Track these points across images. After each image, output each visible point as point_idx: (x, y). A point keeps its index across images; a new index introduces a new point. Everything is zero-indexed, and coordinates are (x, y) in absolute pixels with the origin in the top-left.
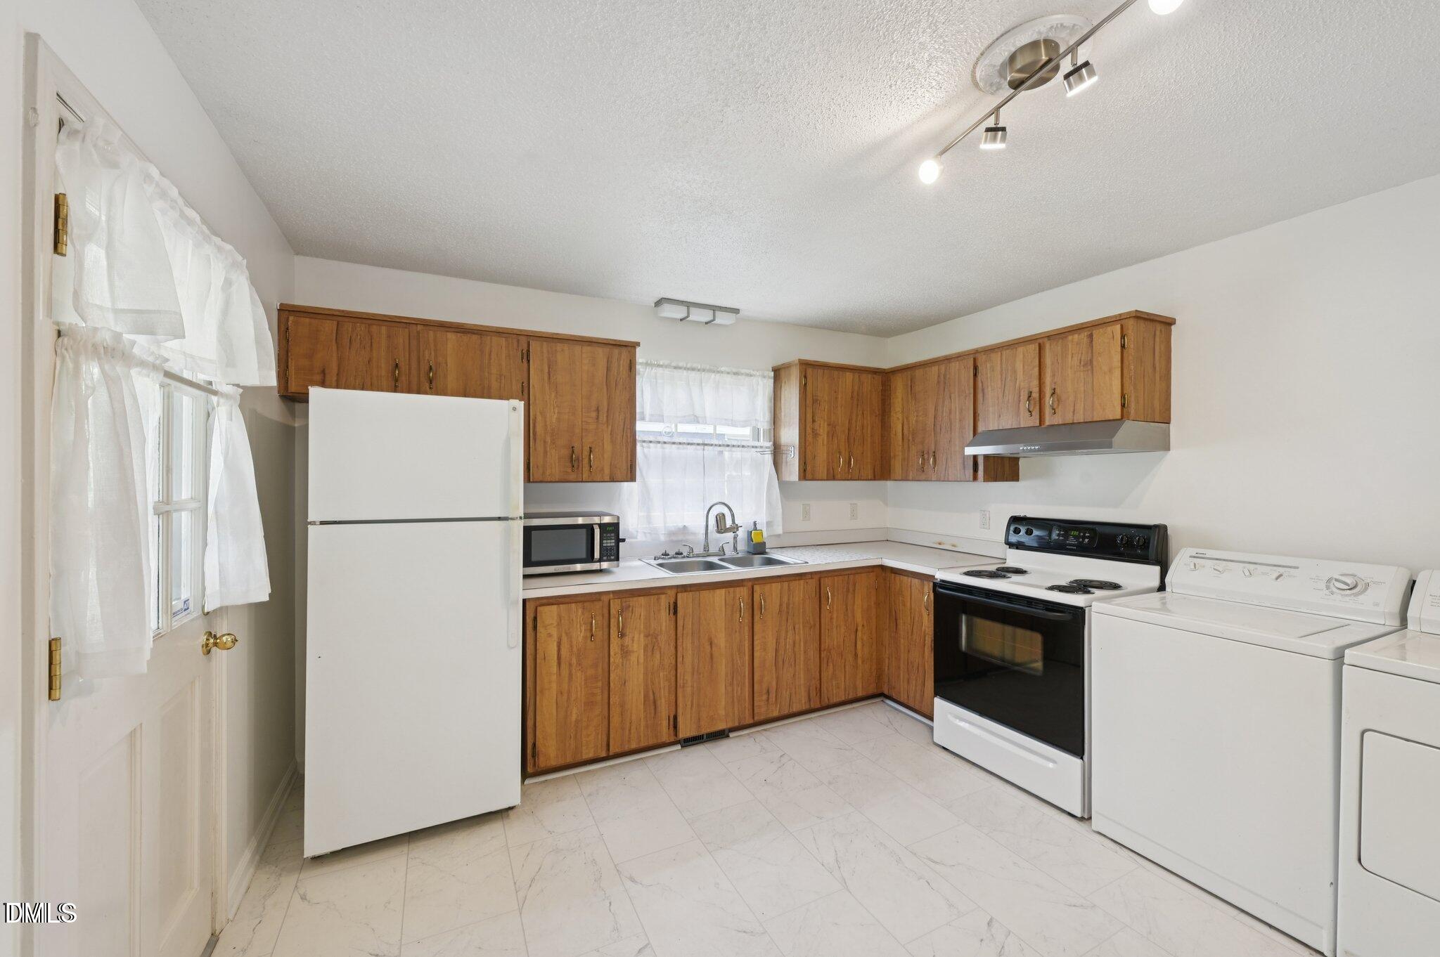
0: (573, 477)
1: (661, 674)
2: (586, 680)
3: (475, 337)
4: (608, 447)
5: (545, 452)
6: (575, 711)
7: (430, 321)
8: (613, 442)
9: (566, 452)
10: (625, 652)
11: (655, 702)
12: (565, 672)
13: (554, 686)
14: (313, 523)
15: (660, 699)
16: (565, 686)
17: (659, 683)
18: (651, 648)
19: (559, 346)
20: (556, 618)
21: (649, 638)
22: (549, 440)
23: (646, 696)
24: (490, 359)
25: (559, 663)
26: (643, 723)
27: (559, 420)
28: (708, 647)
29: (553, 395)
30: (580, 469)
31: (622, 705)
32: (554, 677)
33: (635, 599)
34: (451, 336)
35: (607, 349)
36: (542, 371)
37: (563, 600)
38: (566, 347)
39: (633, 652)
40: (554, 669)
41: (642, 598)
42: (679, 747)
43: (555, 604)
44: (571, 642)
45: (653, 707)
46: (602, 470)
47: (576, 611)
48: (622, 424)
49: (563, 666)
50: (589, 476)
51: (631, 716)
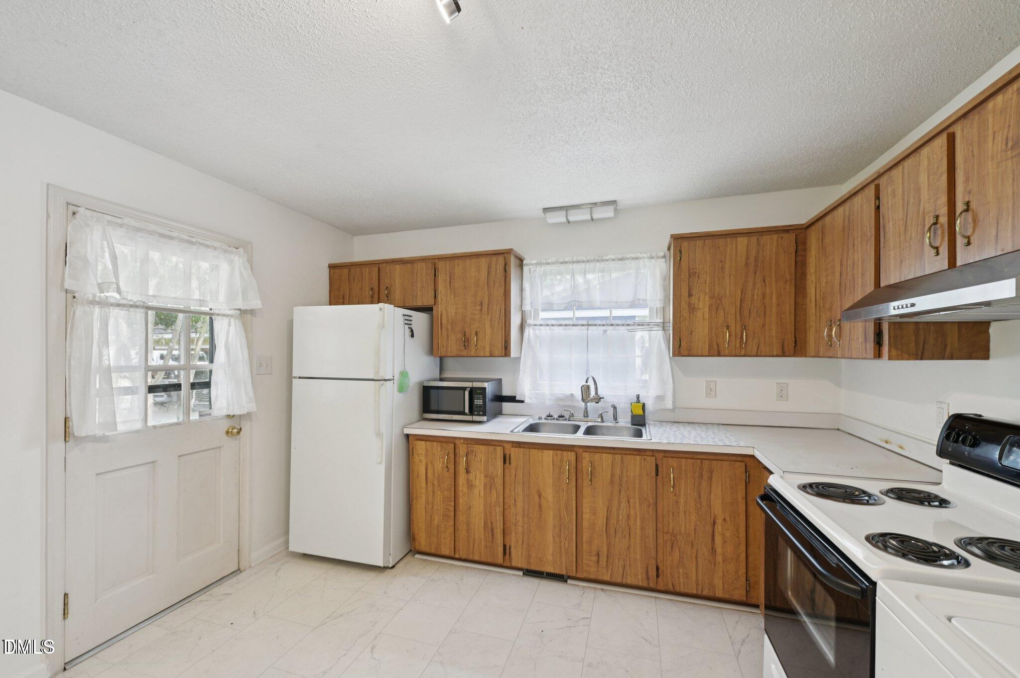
0: (464, 353)
1: (497, 509)
2: (443, 498)
3: (409, 265)
4: (488, 331)
5: (448, 336)
6: (436, 518)
7: (388, 260)
8: (492, 327)
9: (460, 336)
10: (470, 486)
11: (492, 530)
12: (430, 489)
13: (424, 496)
14: (295, 378)
15: (497, 529)
16: (430, 498)
17: (496, 516)
18: (489, 485)
19: (456, 262)
20: (424, 450)
21: (488, 478)
22: (449, 327)
23: (485, 523)
24: (417, 277)
25: (427, 482)
26: (483, 543)
27: (456, 313)
28: (537, 498)
29: (452, 297)
30: (469, 347)
31: (468, 524)
32: (423, 491)
33: (477, 446)
34: (398, 267)
35: (488, 259)
36: (446, 280)
37: (430, 438)
38: (460, 262)
39: (476, 486)
40: (424, 485)
41: (483, 446)
42: (521, 573)
43: (424, 441)
44: (434, 468)
45: (491, 533)
46: (484, 348)
47: (436, 447)
48: (498, 313)
49: (429, 484)
50: (475, 353)
51: (474, 535)
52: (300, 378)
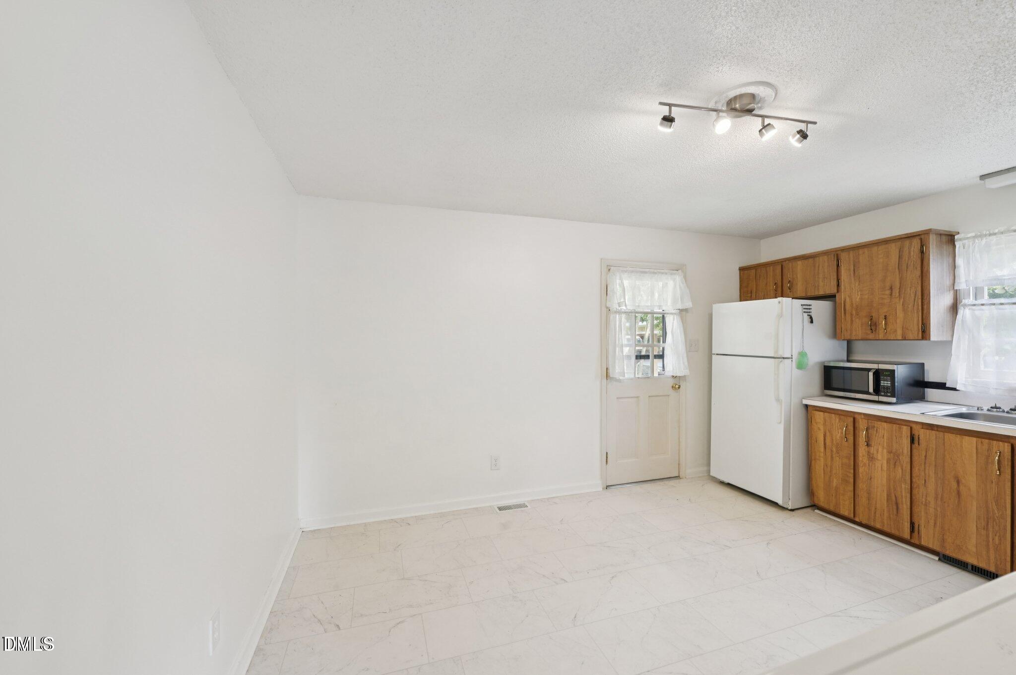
0: (871, 336)
1: (903, 486)
2: (842, 464)
3: (811, 260)
4: (900, 314)
5: (852, 321)
6: (835, 481)
7: (790, 258)
8: (904, 310)
9: (866, 320)
10: (871, 458)
11: (897, 504)
12: (828, 454)
13: (822, 460)
14: (714, 354)
15: (902, 504)
16: (829, 464)
17: (901, 492)
18: (893, 461)
19: (861, 251)
20: (822, 419)
21: (892, 454)
22: (854, 312)
23: (889, 496)
24: (819, 270)
25: (825, 448)
26: (886, 514)
27: (861, 299)
28: (954, 485)
29: (857, 284)
30: (877, 331)
31: (869, 493)
32: (822, 455)
33: (879, 423)
34: (799, 263)
35: (899, 244)
36: (849, 270)
37: (828, 410)
38: (866, 250)
39: (878, 460)
40: (822, 449)
41: (885, 424)
42: (937, 558)
43: (823, 412)
44: (832, 437)
45: (895, 507)
46: (896, 331)
47: (835, 419)
48: (913, 296)
49: (827, 450)
50: (884, 336)
51: (876, 504)
52: (717, 354)
